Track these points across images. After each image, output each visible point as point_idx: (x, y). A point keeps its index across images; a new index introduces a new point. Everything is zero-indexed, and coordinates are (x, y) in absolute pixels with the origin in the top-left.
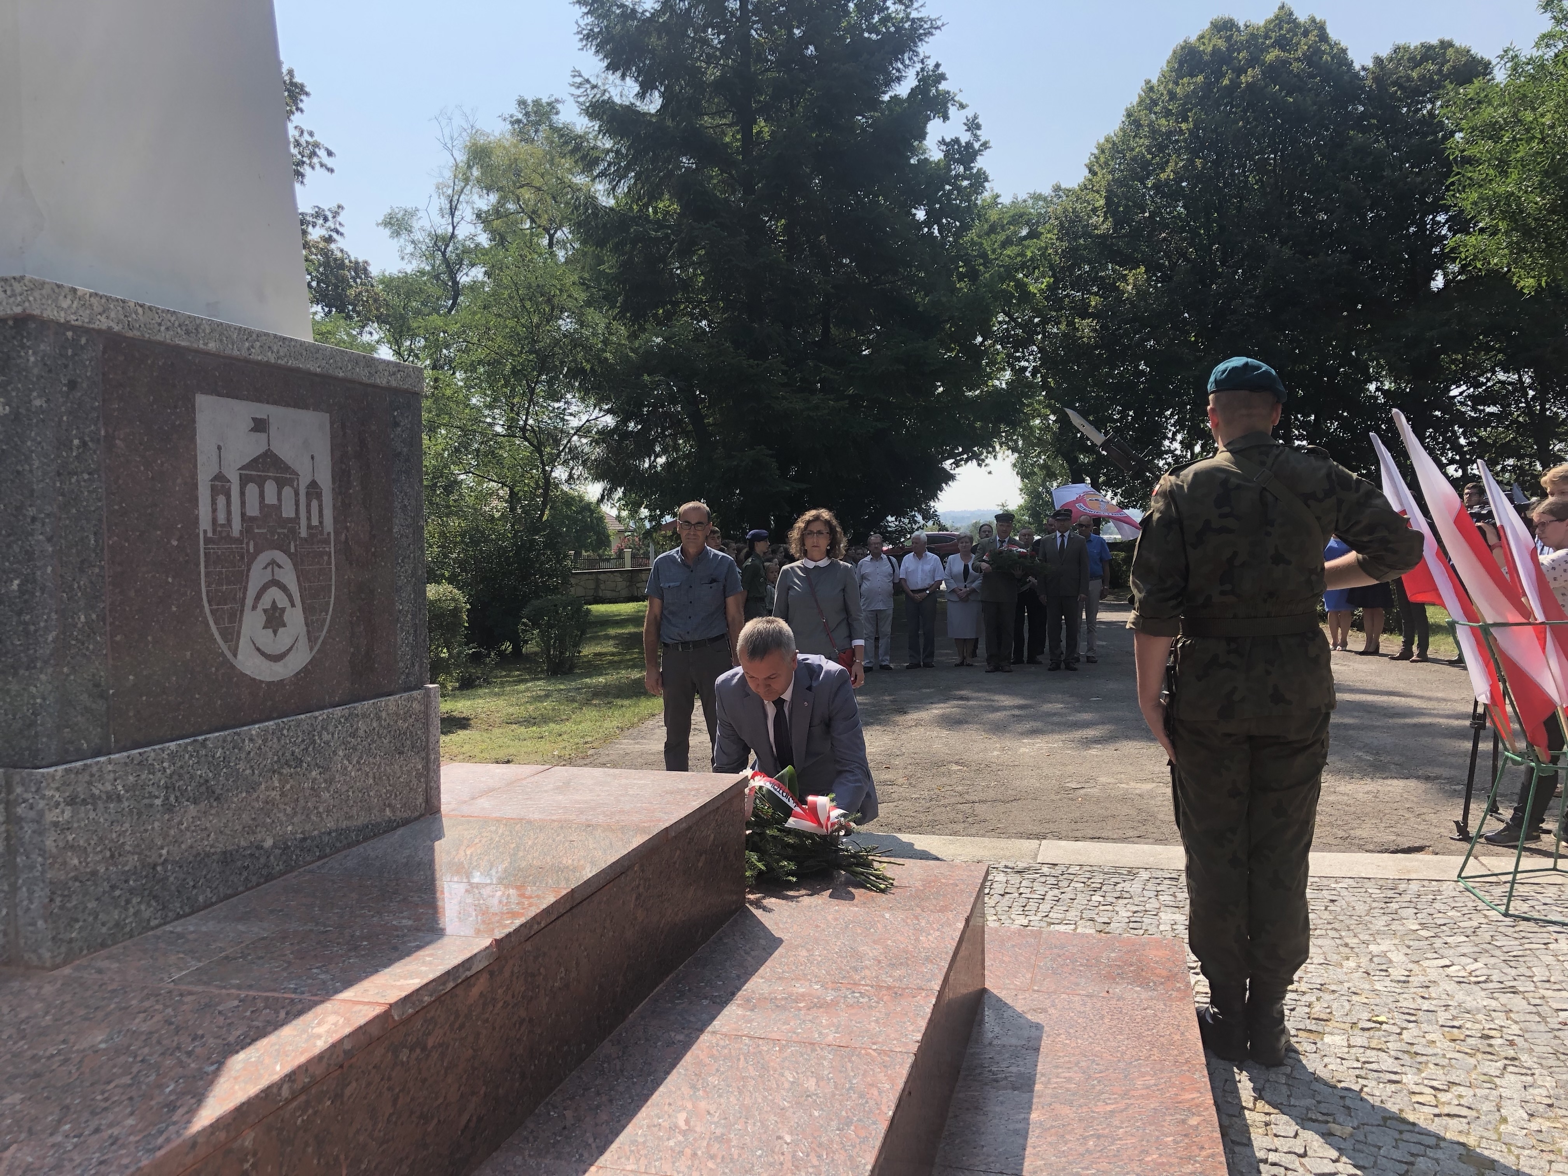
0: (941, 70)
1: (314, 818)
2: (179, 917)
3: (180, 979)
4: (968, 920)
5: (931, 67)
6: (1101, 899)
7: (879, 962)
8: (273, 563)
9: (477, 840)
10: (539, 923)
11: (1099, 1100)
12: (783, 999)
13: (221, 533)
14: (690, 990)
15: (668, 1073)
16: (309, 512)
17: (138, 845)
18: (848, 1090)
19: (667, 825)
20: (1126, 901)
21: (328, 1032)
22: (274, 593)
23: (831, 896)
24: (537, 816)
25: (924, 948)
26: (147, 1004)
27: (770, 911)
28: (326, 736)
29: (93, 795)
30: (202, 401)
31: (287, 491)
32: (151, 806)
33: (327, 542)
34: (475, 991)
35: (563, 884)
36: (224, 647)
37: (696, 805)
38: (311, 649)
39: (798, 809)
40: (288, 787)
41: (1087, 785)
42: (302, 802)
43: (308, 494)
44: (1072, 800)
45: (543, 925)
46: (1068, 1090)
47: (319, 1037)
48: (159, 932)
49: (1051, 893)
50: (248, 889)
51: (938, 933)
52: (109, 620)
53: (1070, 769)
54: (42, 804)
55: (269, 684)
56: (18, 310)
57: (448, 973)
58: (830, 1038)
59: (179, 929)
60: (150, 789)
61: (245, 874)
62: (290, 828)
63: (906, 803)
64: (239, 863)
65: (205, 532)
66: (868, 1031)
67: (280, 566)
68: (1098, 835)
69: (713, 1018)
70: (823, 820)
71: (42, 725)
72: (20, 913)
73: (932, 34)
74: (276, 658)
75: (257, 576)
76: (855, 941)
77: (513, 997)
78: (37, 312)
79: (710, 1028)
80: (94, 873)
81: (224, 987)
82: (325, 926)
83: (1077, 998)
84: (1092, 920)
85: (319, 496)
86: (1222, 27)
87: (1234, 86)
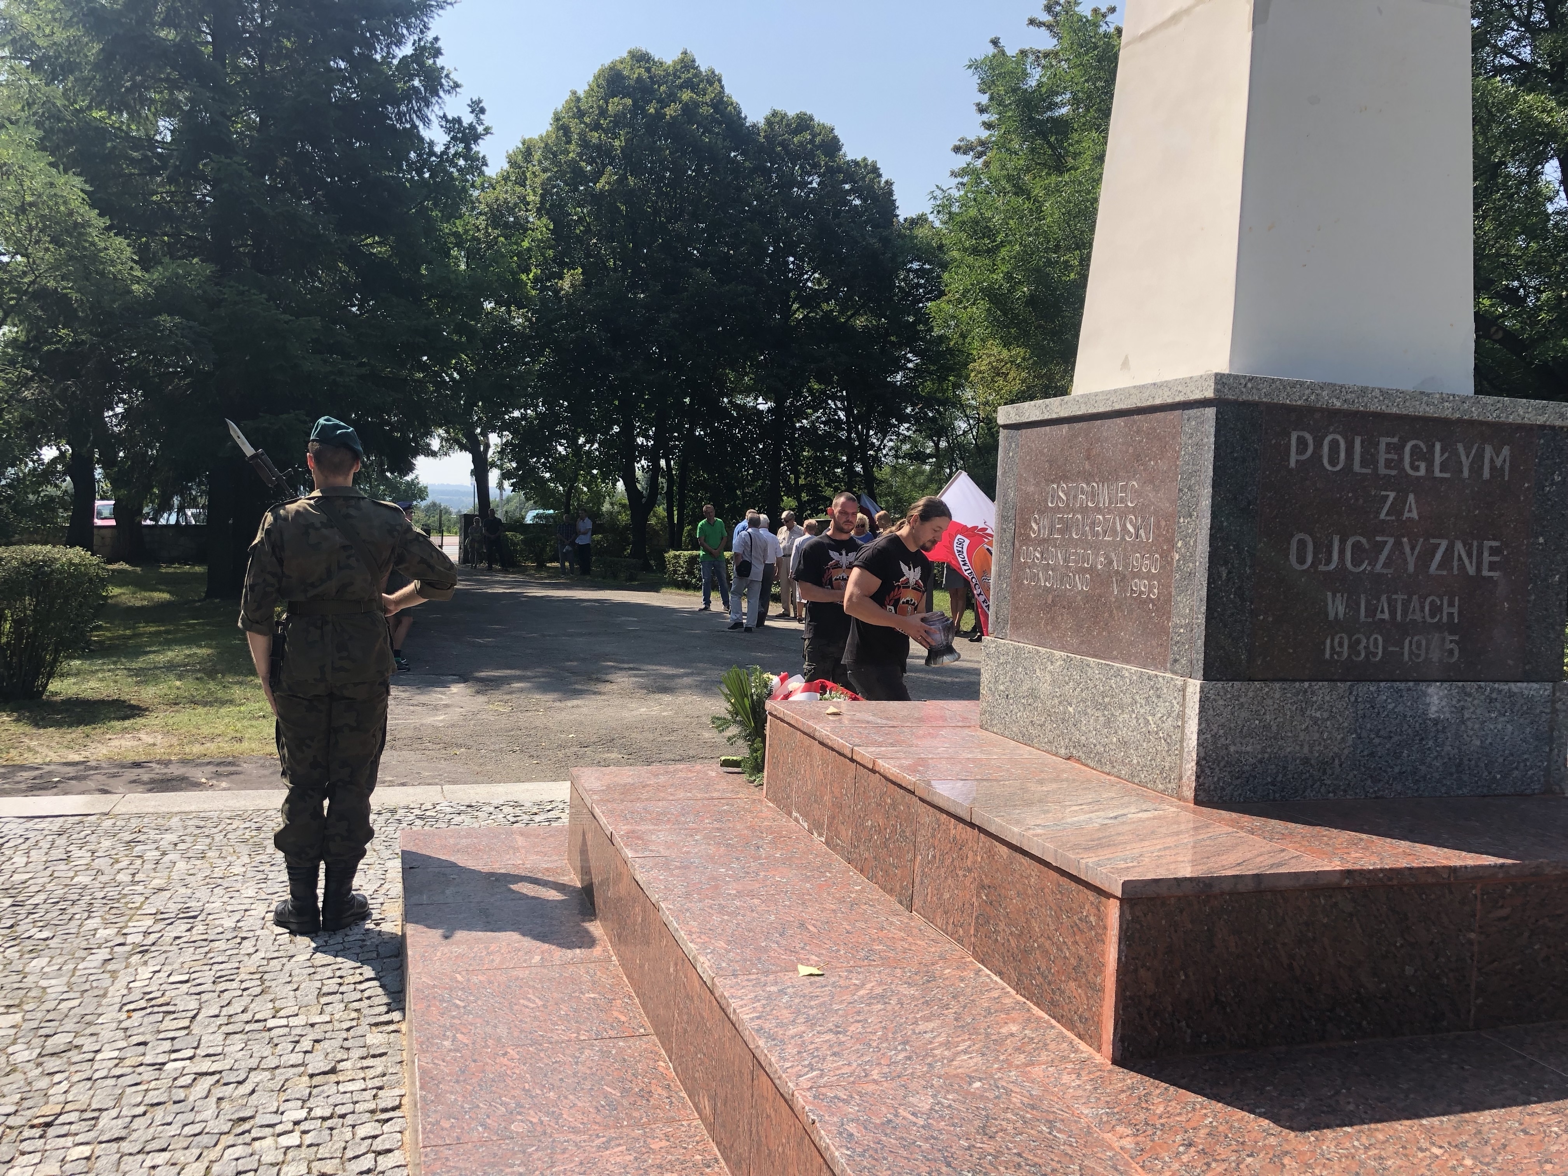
0: (440, 44)
73: (442, 8)
86: (640, 58)
87: (659, 115)
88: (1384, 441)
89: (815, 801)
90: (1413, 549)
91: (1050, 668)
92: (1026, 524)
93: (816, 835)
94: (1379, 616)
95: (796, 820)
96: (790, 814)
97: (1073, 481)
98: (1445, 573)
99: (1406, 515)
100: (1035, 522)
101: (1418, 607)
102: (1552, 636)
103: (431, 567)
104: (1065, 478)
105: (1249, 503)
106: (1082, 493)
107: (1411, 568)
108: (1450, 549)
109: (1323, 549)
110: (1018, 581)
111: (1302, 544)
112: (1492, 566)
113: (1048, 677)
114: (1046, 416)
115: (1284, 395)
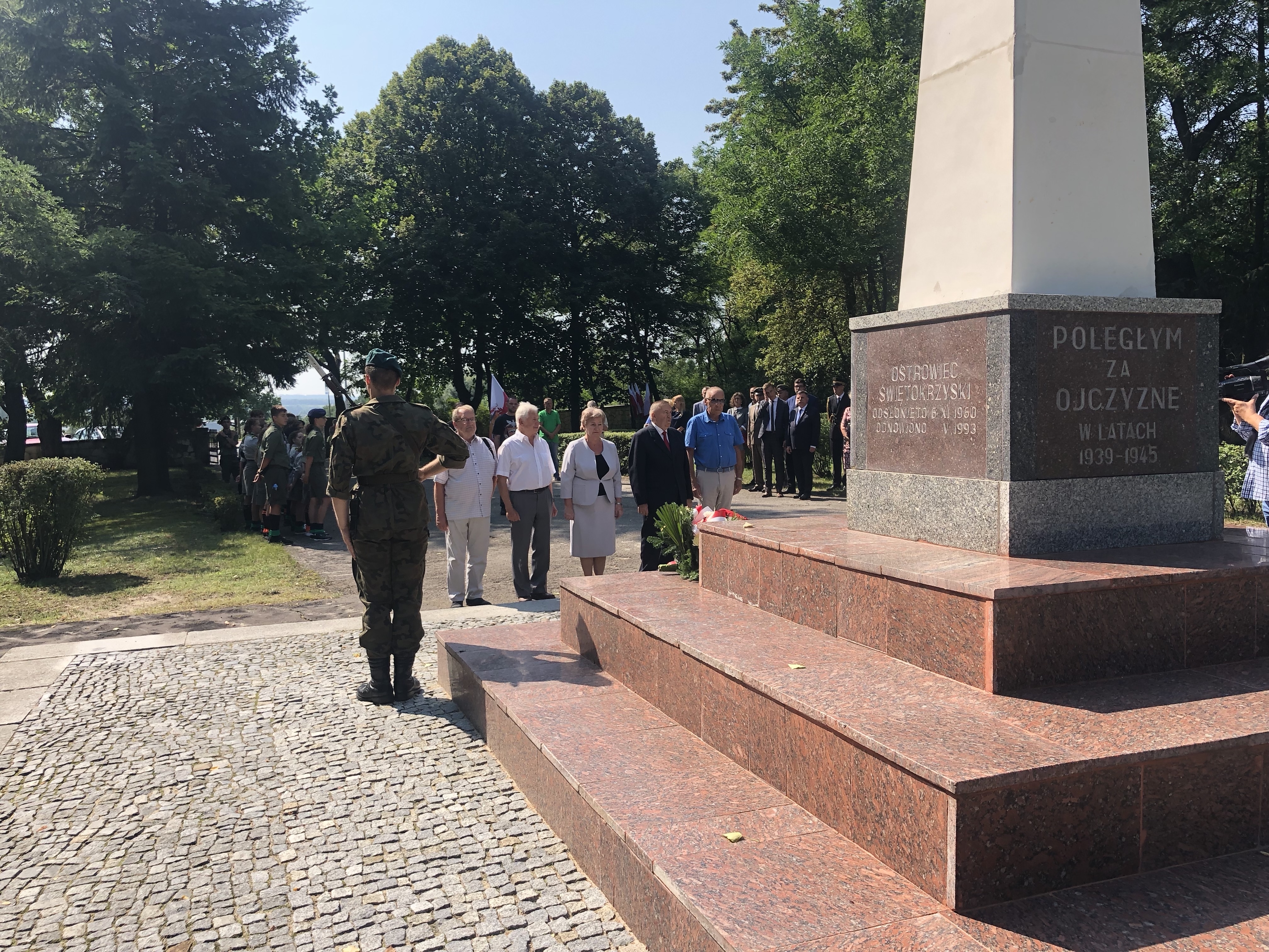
0: (296, 42)
5: (288, 39)
73: (299, 14)
86: (448, 44)
87: (467, 90)
88: (1107, 329)
89: (748, 582)
90: (1127, 394)
91: (900, 484)
92: (876, 394)
93: (750, 603)
94: (1110, 437)
95: (732, 597)
96: (725, 594)
97: (910, 364)
98: (1147, 408)
99: (1123, 374)
100: (883, 392)
101: (1132, 431)
102: (1211, 443)
103: (454, 446)
104: (904, 362)
105: (1032, 372)
106: (917, 371)
107: (1127, 406)
108: (1149, 393)
109: (1075, 396)
110: (872, 431)
111: (1063, 395)
112: (1174, 403)
113: (899, 490)
114: (887, 323)
115: (1048, 305)
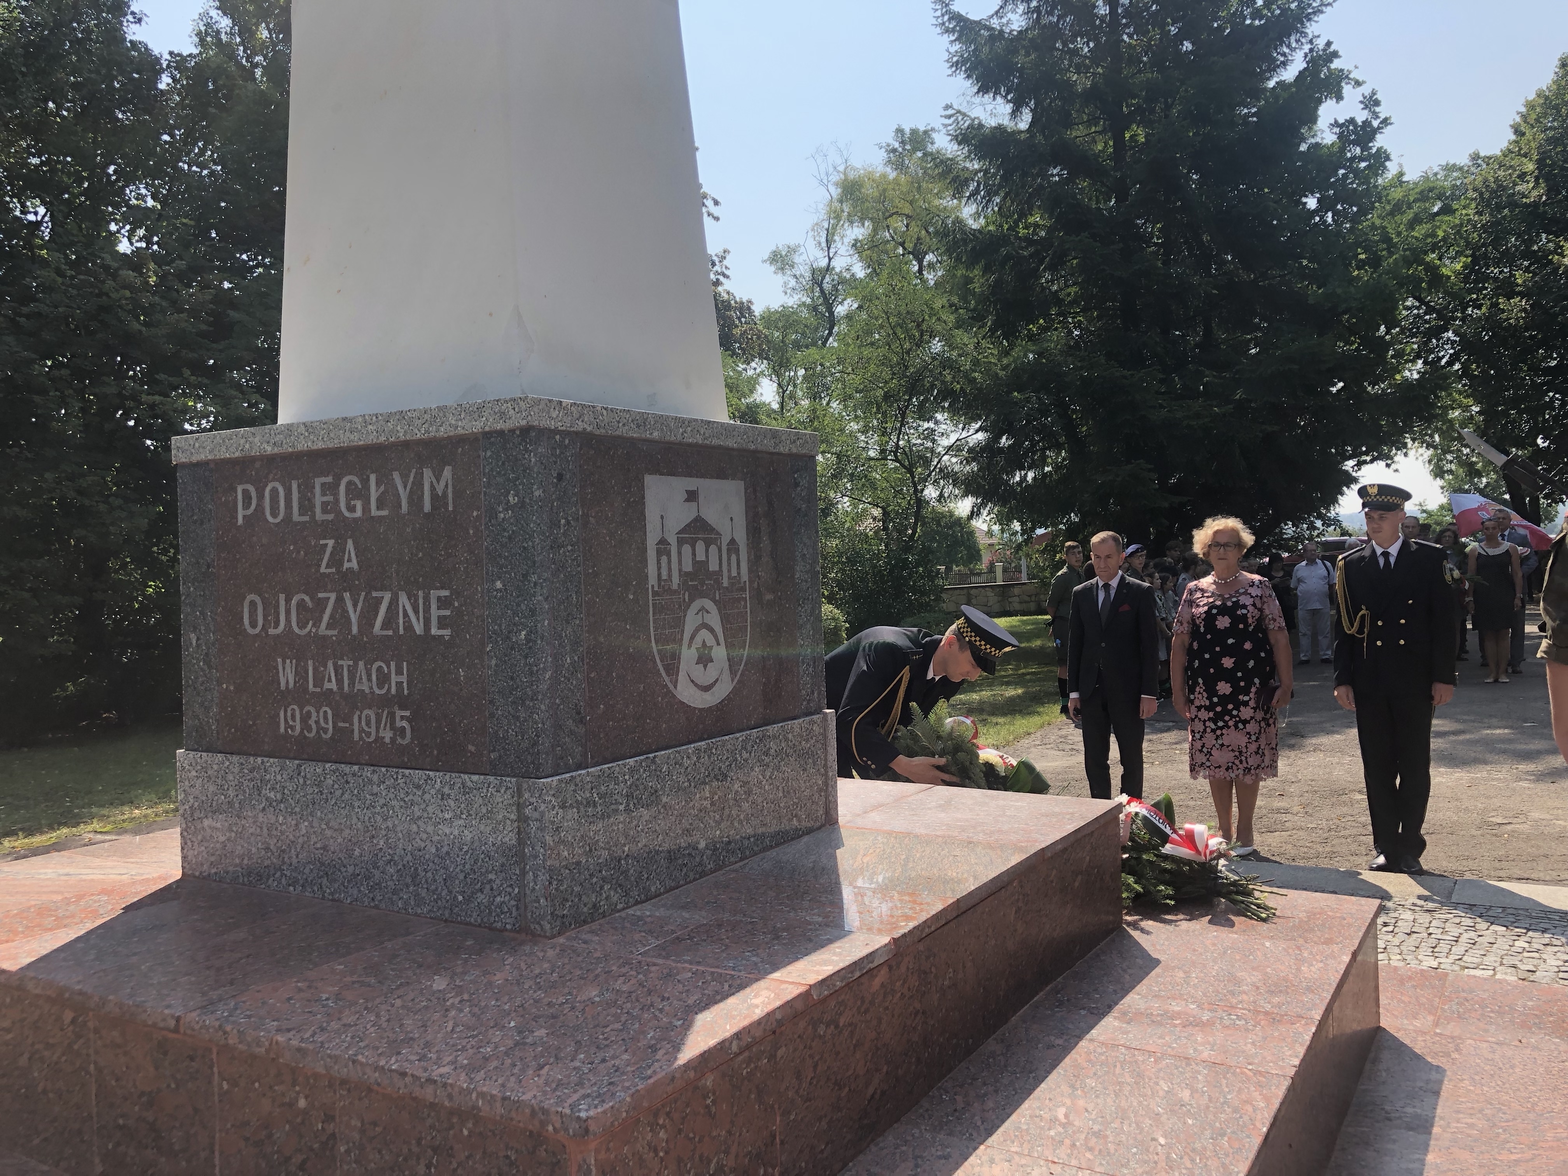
0: (1333, 48)
1: (736, 824)
2: (637, 903)
3: (645, 952)
4: (1355, 955)
5: (1321, 47)
6: (1526, 945)
7: (1258, 988)
8: (703, 609)
9: (871, 851)
10: (929, 927)
11: (1503, 1149)
12: (1158, 1015)
13: (664, 588)
14: (1068, 1000)
15: (1049, 1072)
16: (729, 564)
17: (608, 843)
18: (1222, 1104)
19: (1043, 845)
20: (1556, 949)
21: (763, 1002)
22: (704, 634)
23: (1210, 922)
24: (923, 831)
25: (1306, 978)
26: (624, 970)
27: (1148, 933)
28: (745, 755)
29: (577, 802)
30: (650, 480)
31: (713, 549)
32: (617, 810)
33: (743, 589)
34: (877, 982)
35: (949, 894)
36: (667, 679)
37: (1071, 828)
38: (733, 680)
39: (1174, 836)
40: (716, 797)
41: (1515, 821)
42: (727, 812)
43: (728, 550)
44: (1496, 835)
45: (933, 929)
46: (1469, 1136)
47: (757, 1006)
48: (623, 914)
49: (1465, 936)
50: (687, 883)
51: (1321, 965)
52: (586, 661)
53: (1497, 802)
54: (543, 807)
55: (700, 710)
56: (524, 423)
57: (855, 963)
58: (1205, 1055)
59: (638, 913)
60: (616, 797)
61: (685, 870)
62: (718, 832)
63: (1301, 833)
64: (680, 861)
65: (653, 586)
66: (1244, 1052)
67: (708, 612)
68: (1526, 876)
69: (1092, 1028)
70: (1201, 848)
71: (543, 744)
72: (528, 892)
73: (1322, 12)
74: (706, 689)
75: (691, 620)
76: (1233, 966)
77: (909, 989)
78: (536, 423)
79: (1088, 1036)
80: (578, 863)
81: (679, 962)
82: (752, 918)
83: (1485, 1045)
84: (1514, 967)
85: (737, 552)
90: (355, 606)
94: (327, 686)
98: (390, 633)
99: (346, 565)
101: (364, 678)
105: (208, 567)
107: (355, 630)
108: (394, 602)
109: (271, 608)
111: (253, 605)
112: (442, 622)
